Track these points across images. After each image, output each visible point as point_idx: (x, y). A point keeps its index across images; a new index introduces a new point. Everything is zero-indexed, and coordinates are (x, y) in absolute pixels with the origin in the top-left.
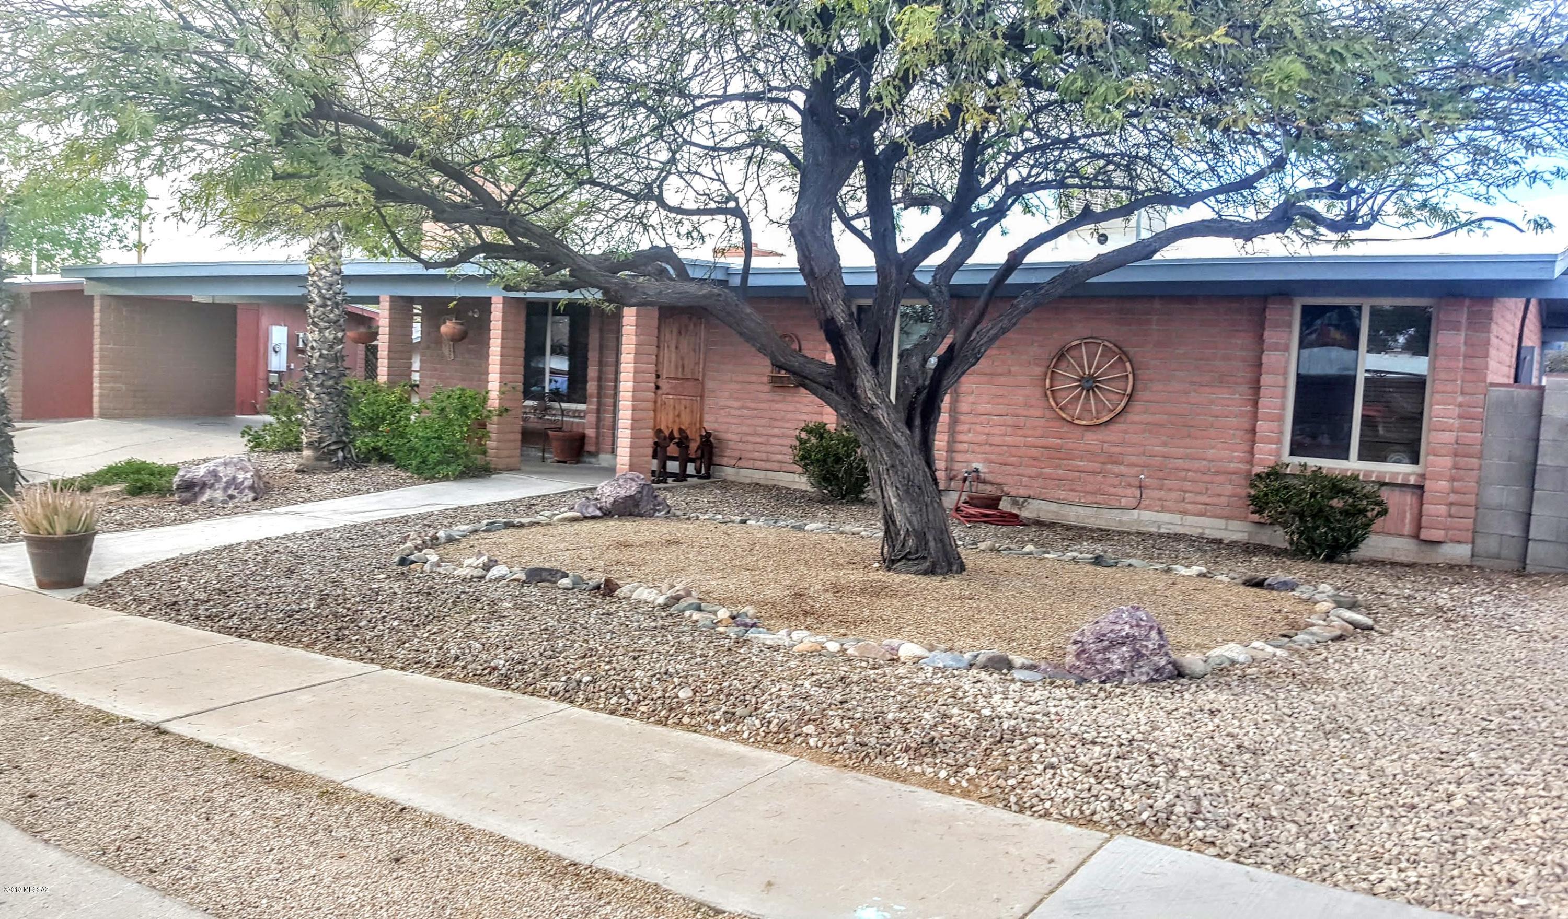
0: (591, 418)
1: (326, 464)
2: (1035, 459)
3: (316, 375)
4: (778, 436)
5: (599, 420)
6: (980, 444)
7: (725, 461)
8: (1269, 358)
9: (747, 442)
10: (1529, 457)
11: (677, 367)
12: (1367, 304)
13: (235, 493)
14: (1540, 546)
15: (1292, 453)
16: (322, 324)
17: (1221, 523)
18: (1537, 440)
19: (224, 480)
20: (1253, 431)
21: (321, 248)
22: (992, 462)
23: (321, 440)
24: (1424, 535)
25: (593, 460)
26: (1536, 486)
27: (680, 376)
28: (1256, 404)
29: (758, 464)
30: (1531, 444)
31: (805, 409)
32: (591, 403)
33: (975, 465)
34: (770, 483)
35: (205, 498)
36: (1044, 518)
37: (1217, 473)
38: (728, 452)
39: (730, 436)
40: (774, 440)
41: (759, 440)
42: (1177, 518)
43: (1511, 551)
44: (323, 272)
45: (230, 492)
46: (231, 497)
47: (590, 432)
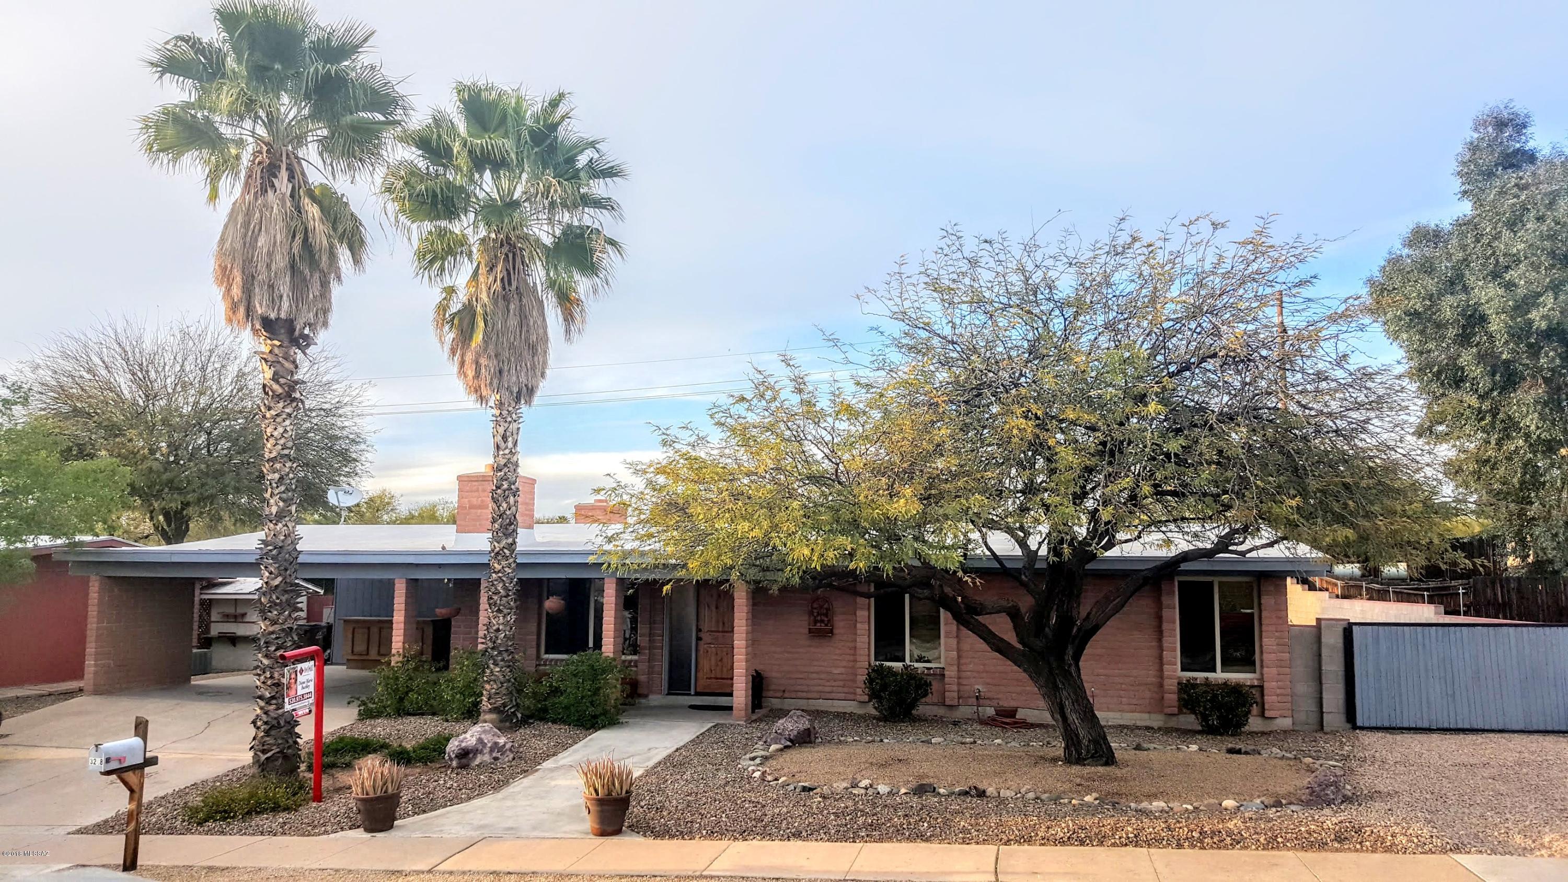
0: (643, 667)
1: (508, 724)
2: (1017, 680)
3: (500, 653)
4: (817, 673)
5: (651, 667)
6: (978, 672)
7: (771, 693)
8: (1166, 613)
9: (790, 678)
10: (1316, 666)
11: (717, 622)
12: (1216, 580)
13: (499, 755)
14: (1330, 716)
15: (1183, 670)
16: (506, 611)
17: (1146, 716)
18: (1320, 655)
19: (489, 745)
20: (1161, 658)
21: (506, 551)
22: (988, 684)
23: (504, 705)
24: (1267, 714)
25: (643, 701)
26: (1324, 681)
27: (721, 629)
28: (1160, 640)
29: (800, 694)
30: (1316, 658)
31: (838, 652)
32: (644, 654)
33: (977, 687)
34: (813, 708)
35: (477, 762)
36: (1029, 720)
37: (1139, 685)
38: (773, 687)
39: (774, 674)
40: (814, 676)
41: (801, 676)
42: (1118, 715)
43: (1313, 719)
44: (506, 569)
45: (494, 755)
46: (496, 759)
47: (642, 678)
